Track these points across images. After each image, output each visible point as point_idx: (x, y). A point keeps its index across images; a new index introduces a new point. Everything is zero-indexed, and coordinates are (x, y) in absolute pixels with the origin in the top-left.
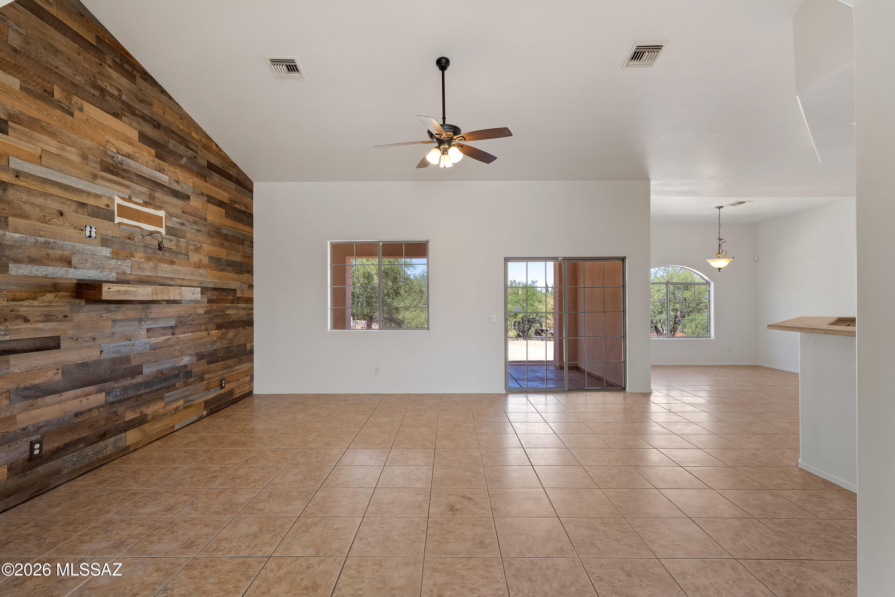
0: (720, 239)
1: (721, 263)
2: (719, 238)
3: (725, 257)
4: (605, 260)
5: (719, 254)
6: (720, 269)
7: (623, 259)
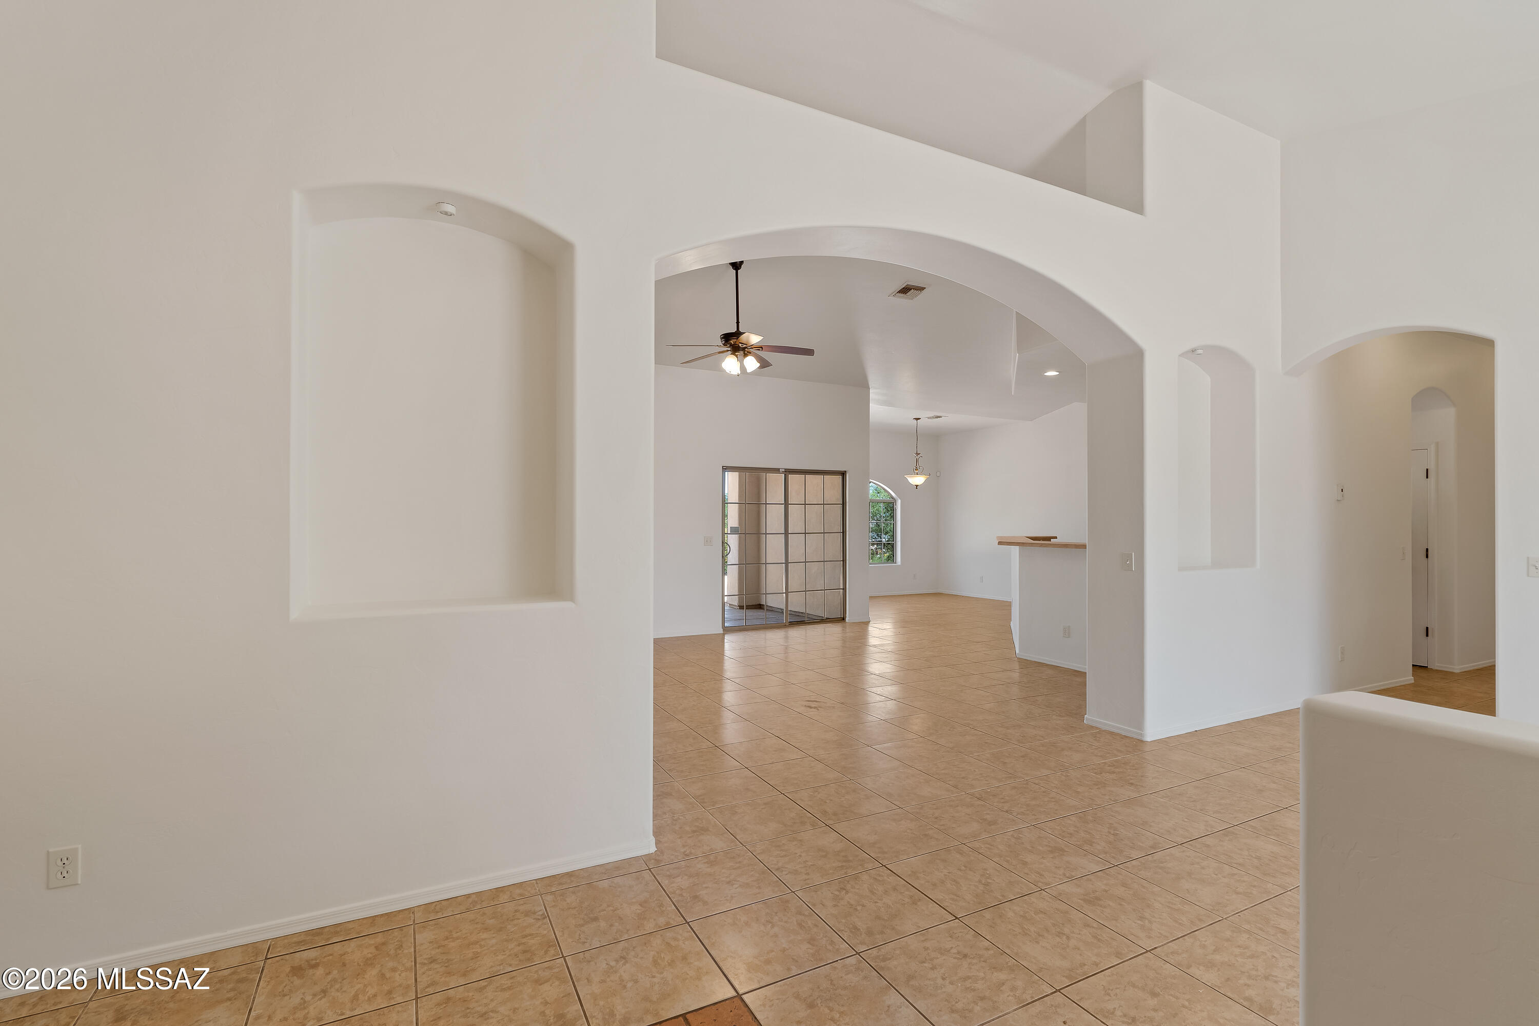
0: (917, 454)
1: (918, 480)
3: (922, 474)
4: (825, 474)
6: (917, 486)
7: (843, 474)
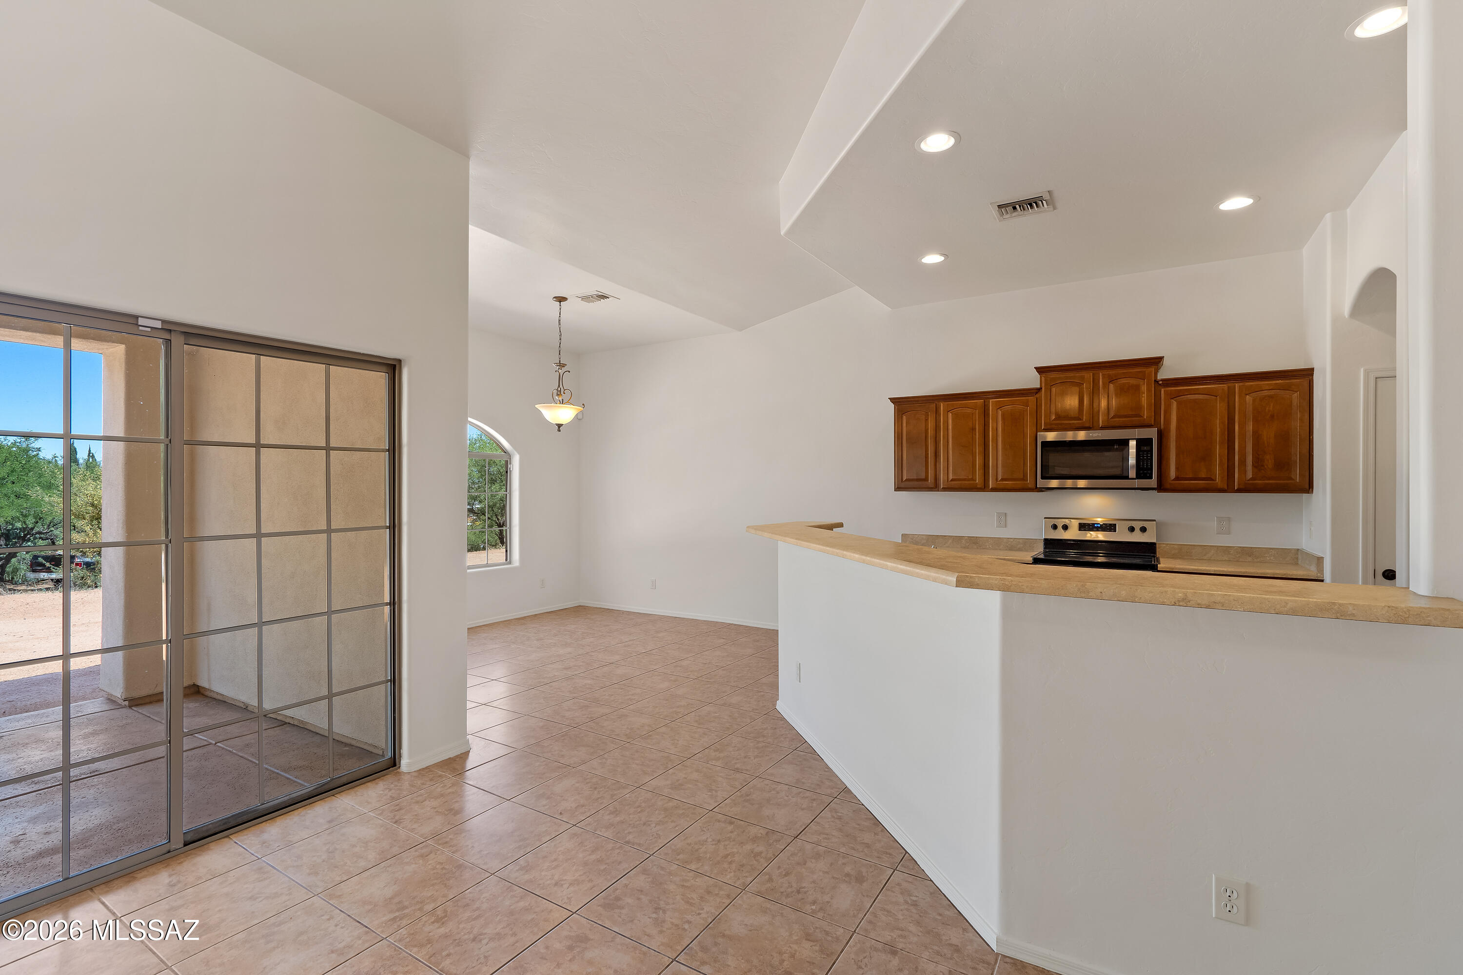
2: (560, 363)
5: (560, 395)
